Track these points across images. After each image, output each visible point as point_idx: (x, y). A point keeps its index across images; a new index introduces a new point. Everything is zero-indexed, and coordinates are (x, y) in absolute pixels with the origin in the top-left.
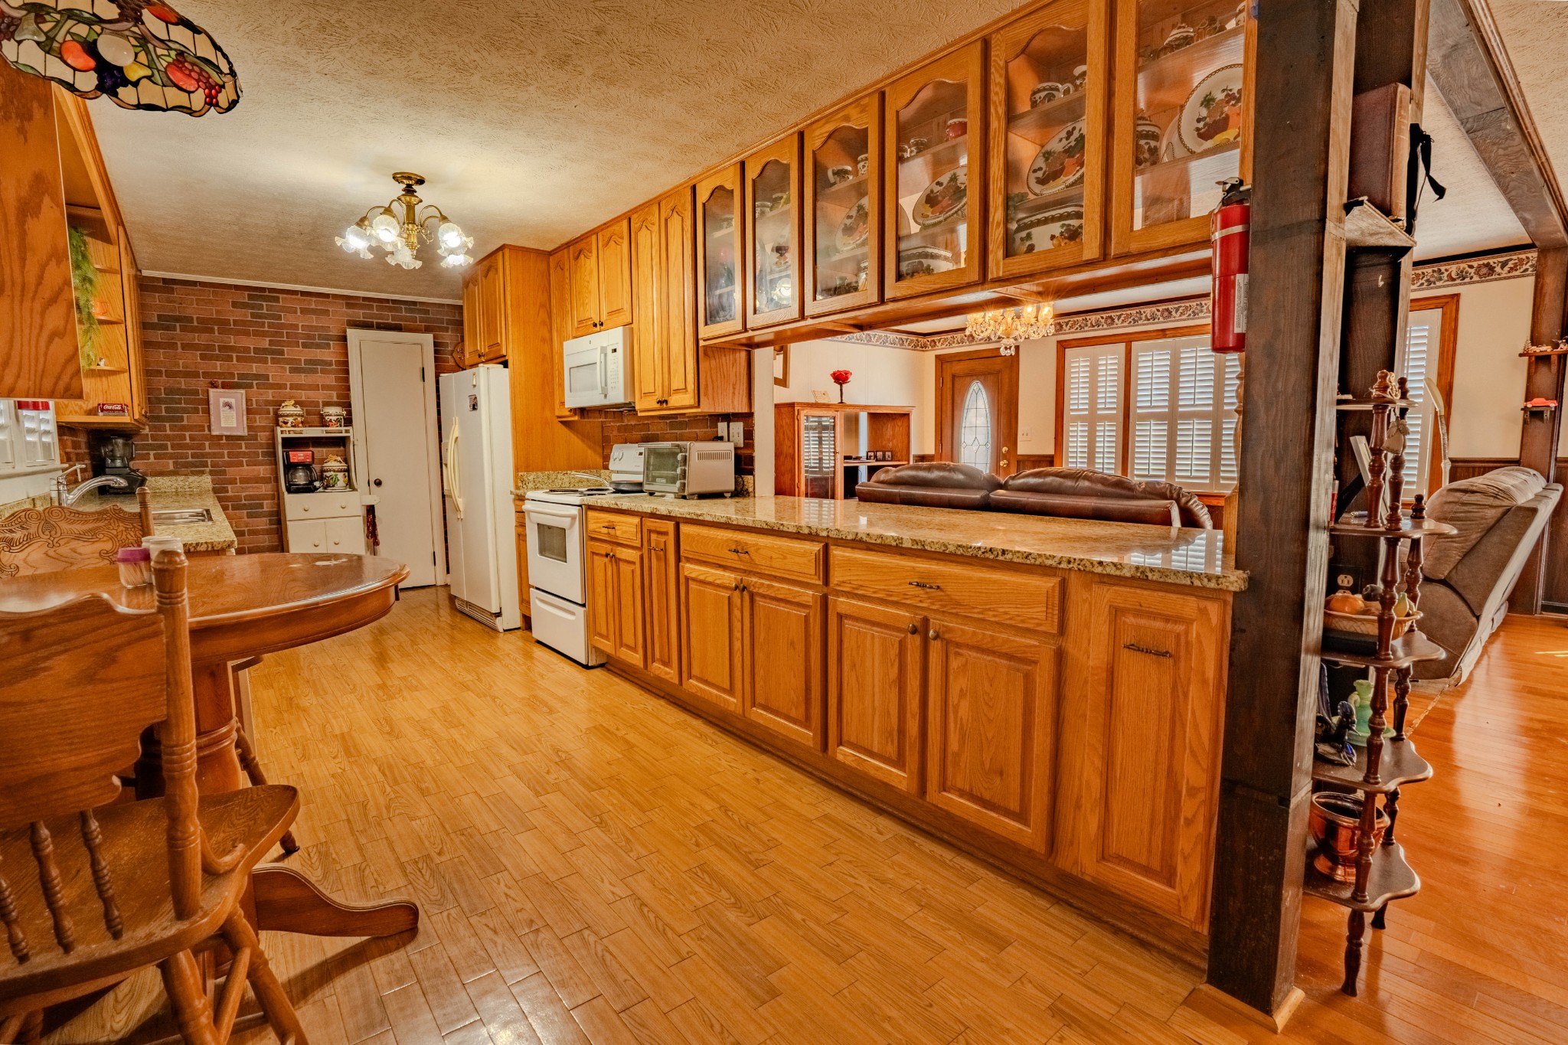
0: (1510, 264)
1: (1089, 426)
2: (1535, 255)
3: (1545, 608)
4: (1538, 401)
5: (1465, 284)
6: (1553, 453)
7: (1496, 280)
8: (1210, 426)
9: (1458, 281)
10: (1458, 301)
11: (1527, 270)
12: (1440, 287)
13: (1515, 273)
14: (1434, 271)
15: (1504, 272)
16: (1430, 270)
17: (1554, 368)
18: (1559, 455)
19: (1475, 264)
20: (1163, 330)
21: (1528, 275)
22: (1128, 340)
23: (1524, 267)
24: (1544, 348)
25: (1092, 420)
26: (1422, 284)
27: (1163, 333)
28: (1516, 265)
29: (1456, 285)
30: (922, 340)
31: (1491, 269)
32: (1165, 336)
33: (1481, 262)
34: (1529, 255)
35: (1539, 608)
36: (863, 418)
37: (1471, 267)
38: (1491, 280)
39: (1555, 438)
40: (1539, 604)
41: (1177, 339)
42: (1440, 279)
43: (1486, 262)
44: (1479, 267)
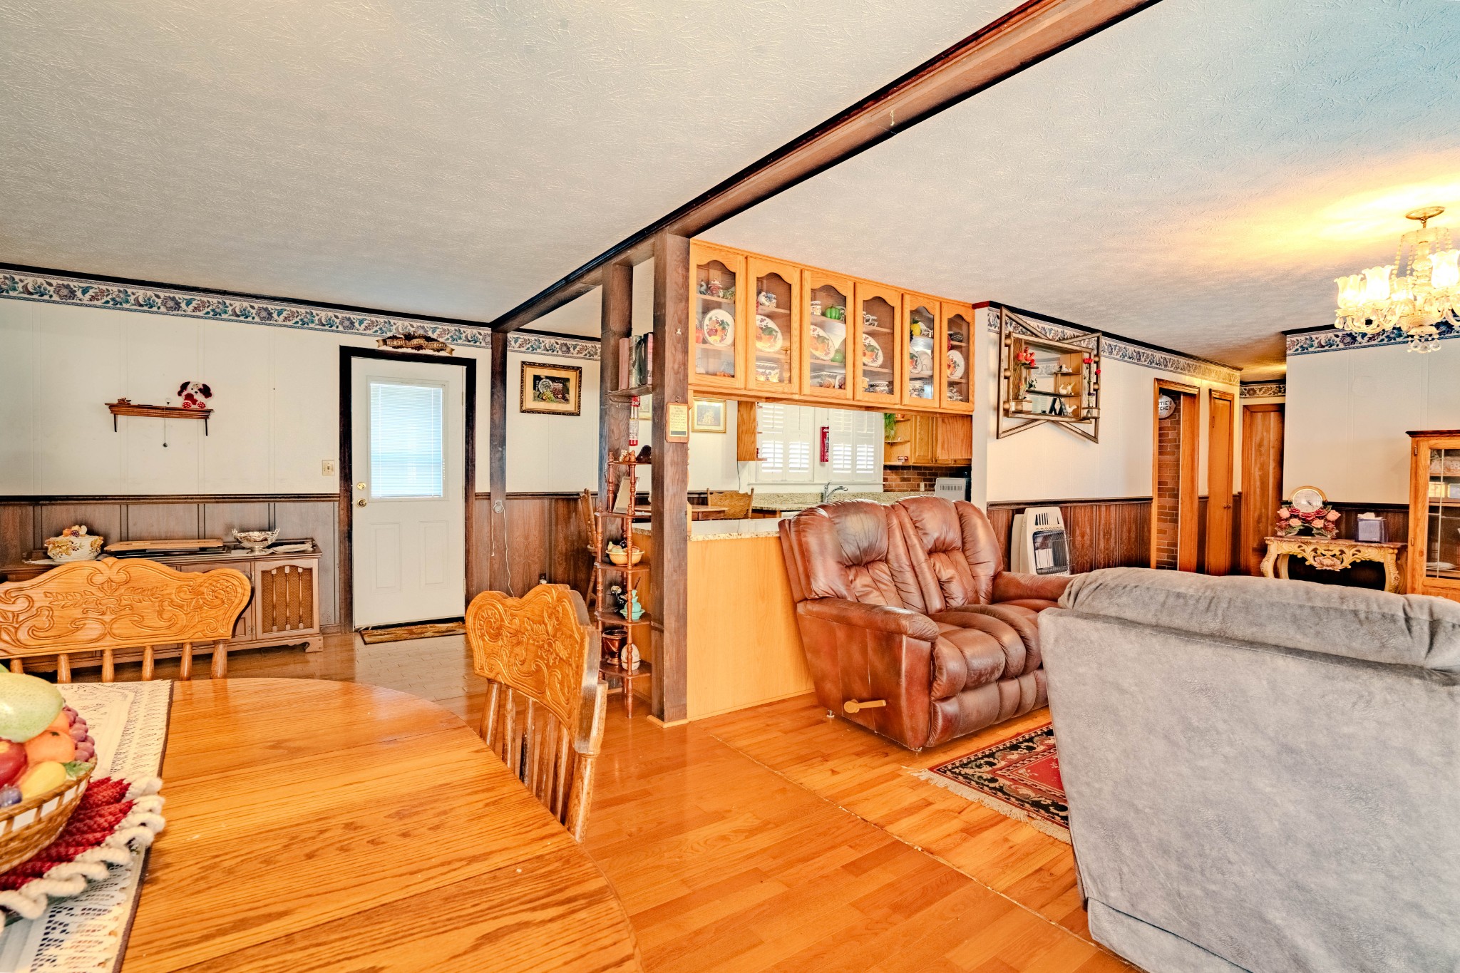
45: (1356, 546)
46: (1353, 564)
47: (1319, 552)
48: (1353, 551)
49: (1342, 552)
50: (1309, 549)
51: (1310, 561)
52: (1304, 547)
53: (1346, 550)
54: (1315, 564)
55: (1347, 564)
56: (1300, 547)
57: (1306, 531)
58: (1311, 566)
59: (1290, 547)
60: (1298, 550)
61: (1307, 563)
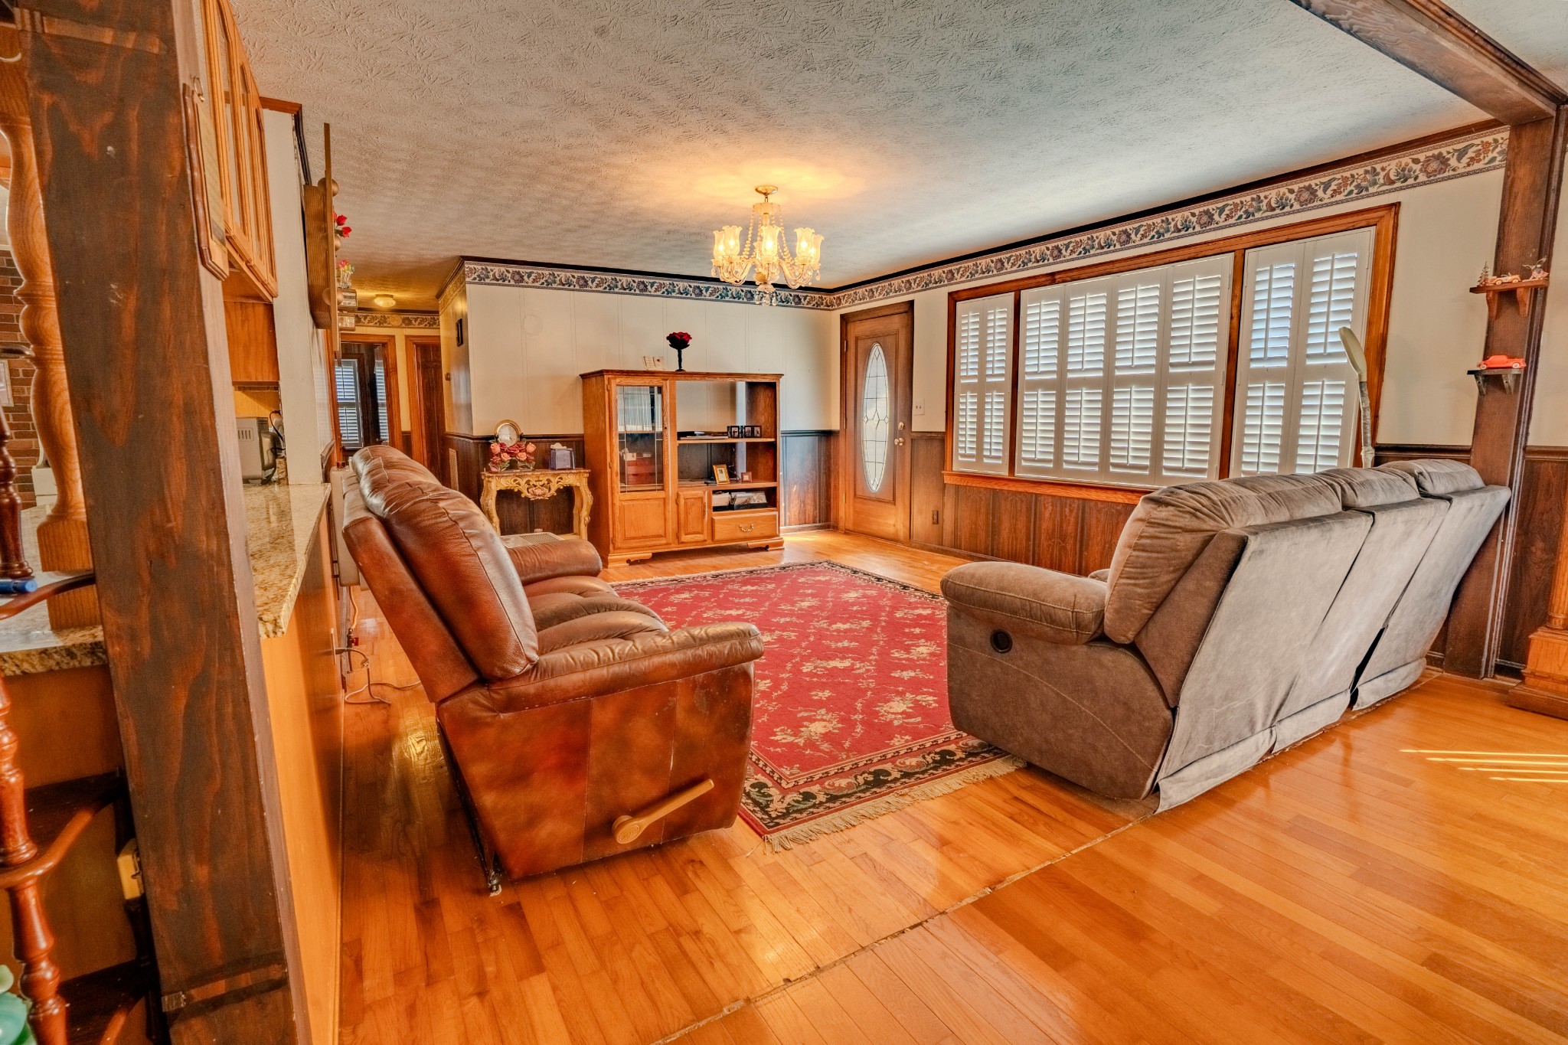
0: (1471, 153)
1: (978, 397)
2: (1506, 135)
3: (1500, 670)
4: (1498, 360)
5: (1408, 187)
6: (1522, 440)
7: (1449, 178)
8: (1100, 398)
9: (1398, 184)
10: (1397, 214)
11: (1493, 159)
12: (1373, 195)
13: (1476, 166)
14: (1366, 172)
15: (1461, 166)
16: (1361, 171)
17: (1526, 309)
18: (1532, 442)
19: (1422, 157)
20: (1053, 274)
21: (1495, 168)
22: (1017, 288)
23: (1491, 155)
24: (1508, 278)
25: (981, 389)
26: (1351, 192)
27: (1052, 278)
28: (1478, 153)
29: (1396, 190)
30: (828, 298)
31: (1443, 161)
32: (1053, 282)
33: (1430, 154)
34: (1498, 136)
35: (1491, 670)
36: (741, 387)
37: (1416, 161)
38: (1443, 179)
39: (1525, 417)
40: (1493, 662)
41: (1069, 284)
42: (1375, 183)
43: (1436, 152)
44: (1428, 160)
45: (559, 474)
46: (558, 491)
47: (531, 483)
48: (557, 479)
49: (549, 481)
50: (523, 482)
51: (525, 494)
52: (519, 480)
53: (552, 479)
54: (530, 496)
55: (553, 492)
56: (515, 481)
57: (513, 465)
58: (527, 498)
59: (505, 482)
60: (514, 484)
61: (523, 496)
